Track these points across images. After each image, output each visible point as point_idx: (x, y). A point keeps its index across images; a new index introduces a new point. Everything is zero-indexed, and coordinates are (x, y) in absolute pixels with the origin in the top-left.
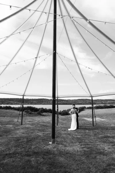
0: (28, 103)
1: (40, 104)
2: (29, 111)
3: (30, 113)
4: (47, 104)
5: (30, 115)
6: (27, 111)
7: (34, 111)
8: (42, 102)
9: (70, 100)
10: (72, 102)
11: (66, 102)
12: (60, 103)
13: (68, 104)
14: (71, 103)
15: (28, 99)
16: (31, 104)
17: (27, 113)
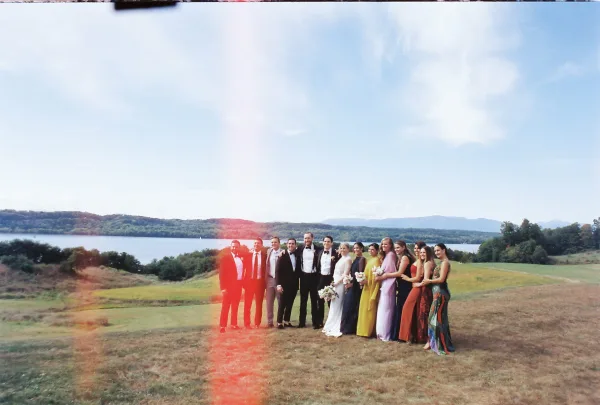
0: (13, 228)
1: (62, 233)
2: (23, 261)
3: (29, 270)
4: (92, 234)
5: (26, 275)
6: (13, 261)
7: (42, 262)
8: (73, 223)
9: (182, 221)
10: (188, 228)
11: (164, 228)
12: (144, 230)
13: (173, 236)
14: (182, 232)
15: (10, 211)
16: (26, 230)
17: (14, 268)
